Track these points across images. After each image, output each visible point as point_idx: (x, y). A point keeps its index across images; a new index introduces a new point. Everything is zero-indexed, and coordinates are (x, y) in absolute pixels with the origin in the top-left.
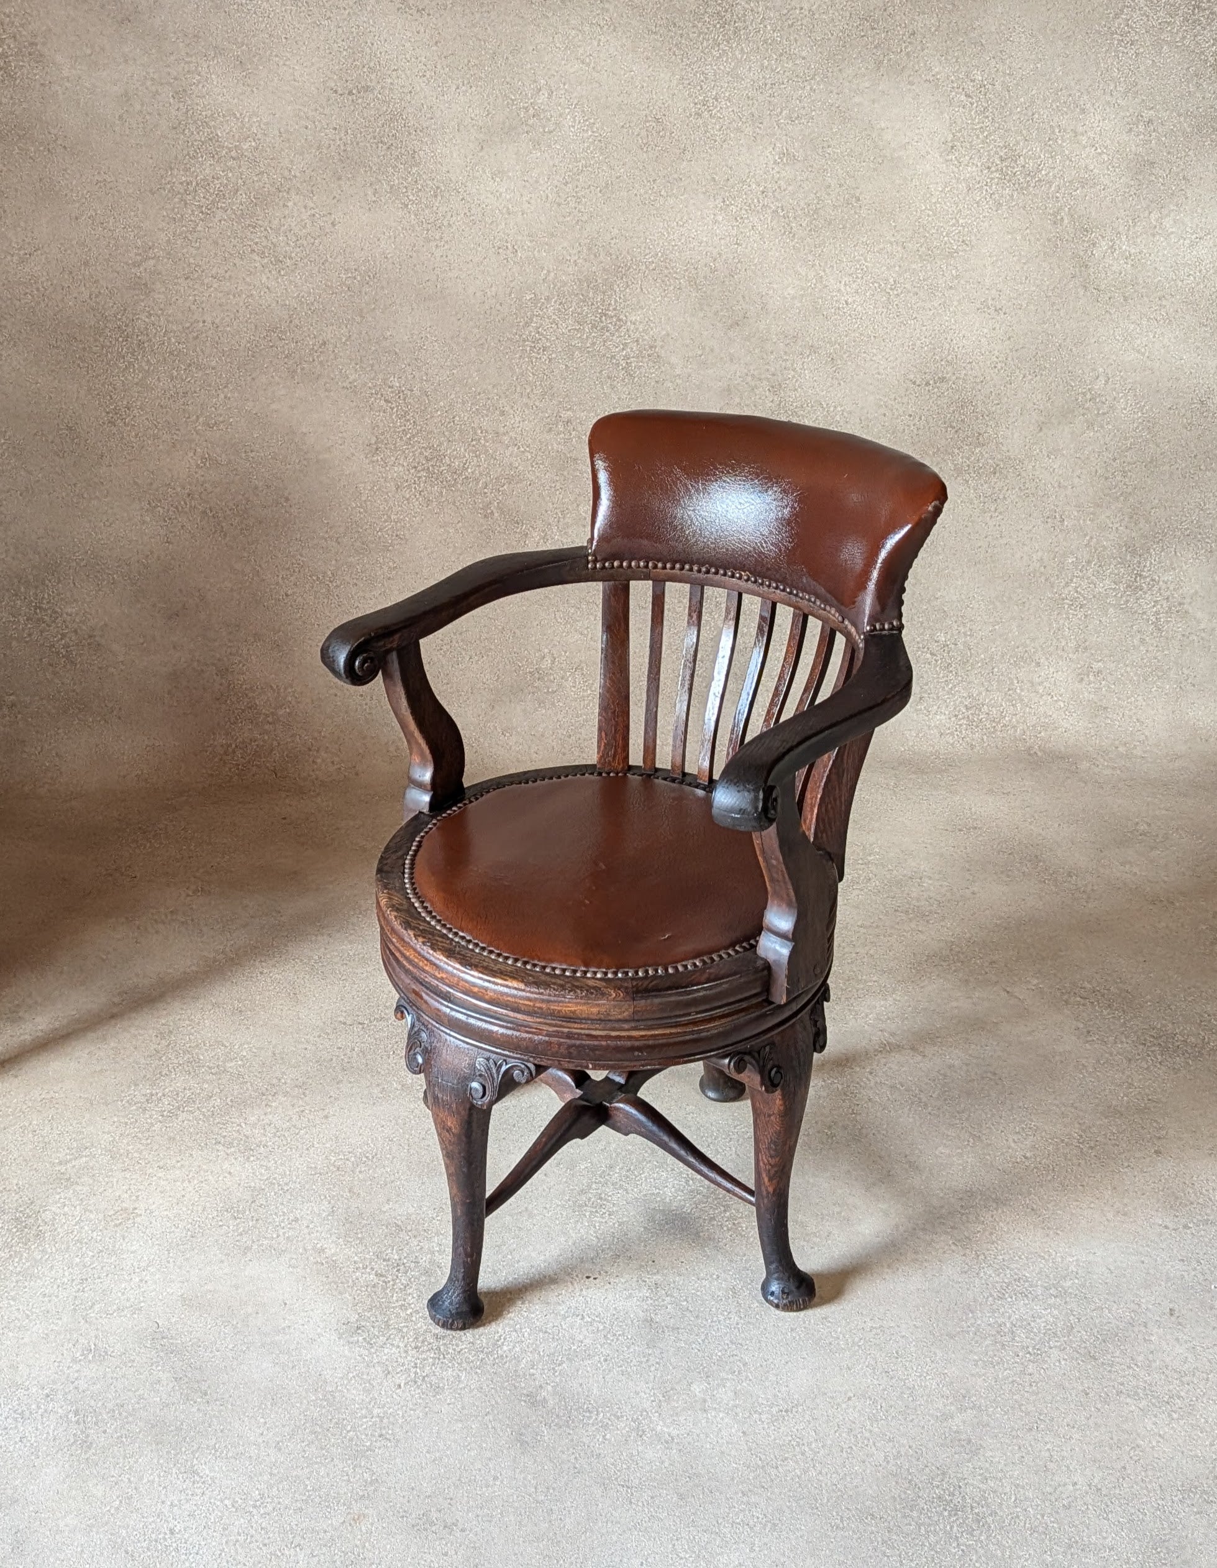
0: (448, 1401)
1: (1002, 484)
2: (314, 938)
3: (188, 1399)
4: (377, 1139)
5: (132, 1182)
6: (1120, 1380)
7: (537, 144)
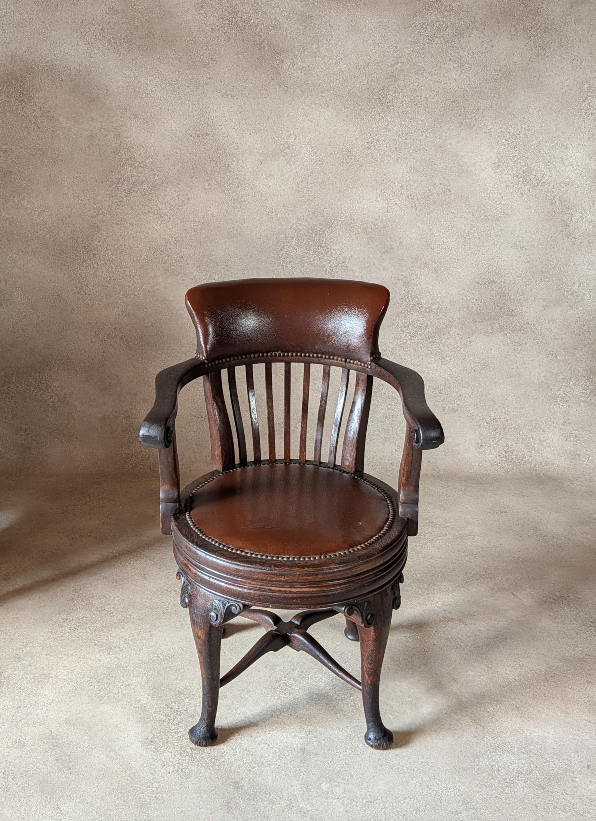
0: (193, 783)
1: (524, 336)
2: (158, 548)
3: (61, 771)
4: (175, 648)
5: (50, 661)
6: (556, 801)
7: (288, 162)
